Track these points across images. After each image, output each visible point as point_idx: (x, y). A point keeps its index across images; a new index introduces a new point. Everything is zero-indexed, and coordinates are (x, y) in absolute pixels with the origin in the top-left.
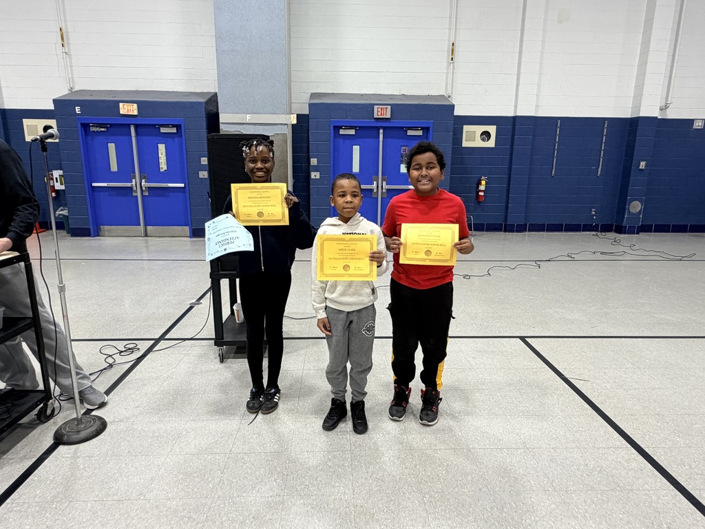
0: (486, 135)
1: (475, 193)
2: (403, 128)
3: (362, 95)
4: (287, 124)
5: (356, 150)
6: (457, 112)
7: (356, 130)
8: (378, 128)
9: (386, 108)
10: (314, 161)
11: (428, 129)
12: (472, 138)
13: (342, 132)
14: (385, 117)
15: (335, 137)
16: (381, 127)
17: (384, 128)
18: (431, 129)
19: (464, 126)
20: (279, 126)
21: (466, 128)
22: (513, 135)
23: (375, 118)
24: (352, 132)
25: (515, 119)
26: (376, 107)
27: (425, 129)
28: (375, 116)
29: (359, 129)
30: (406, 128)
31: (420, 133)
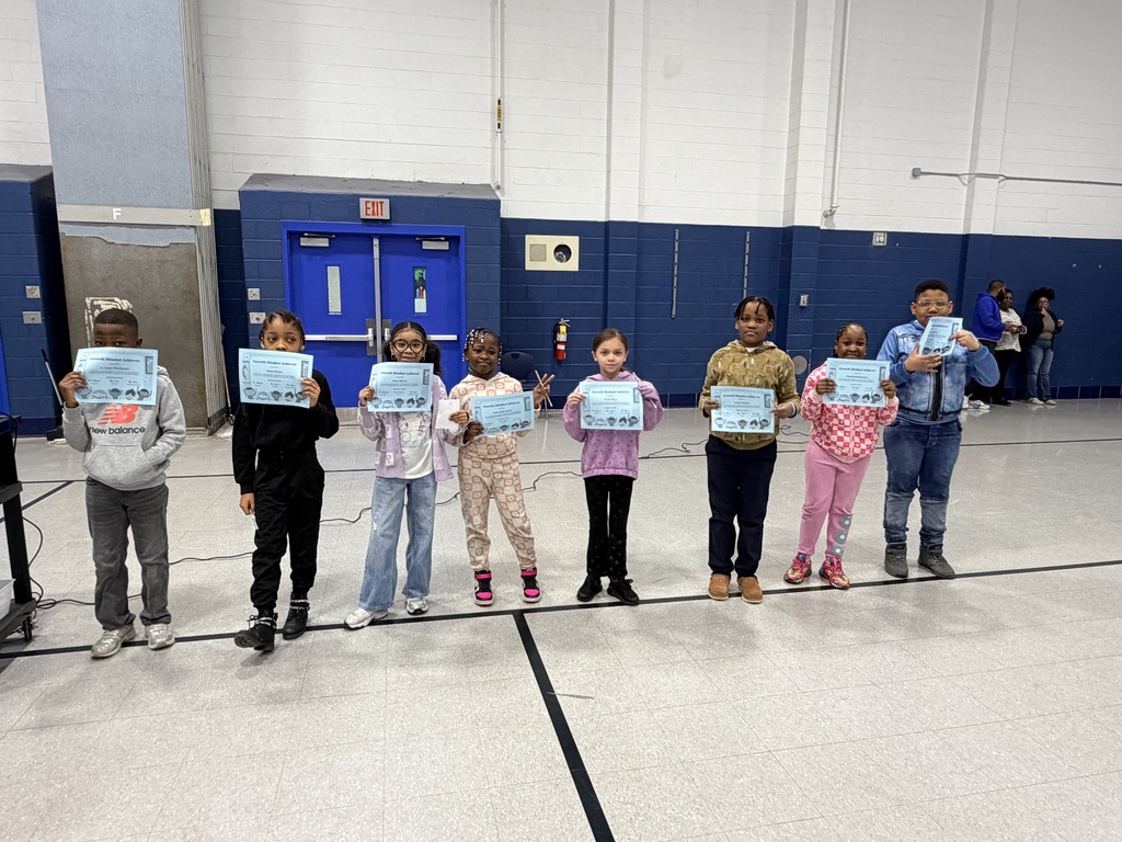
0: (563, 251)
1: (551, 345)
2: (414, 237)
3: (345, 180)
4: (194, 227)
5: (334, 275)
6: (506, 212)
7: (330, 239)
8: (370, 237)
9: (382, 203)
10: (254, 294)
11: (458, 238)
12: (541, 255)
13: (304, 242)
14: (380, 217)
15: (291, 251)
16: (376, 235)
17: (381, 237)
18: (462, 240)
19: (527, 236)
20: (179, 229)
21: (530, 240)
22: (607, 252)
23: (363, 220)
24: (324, 243)
25: (608, 227)
26: (362, 201)
27: (453, 240)
28: (363, 215)
29: (336, 238)
30: (419, 236)
31: (445, 246)
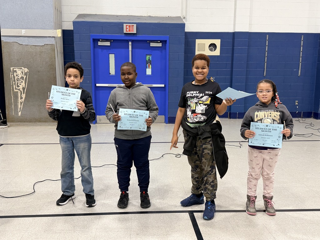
0: (213, 46)
2: (147, 41)
3: (117, 16)
4: (54, 37)
5: (112, 57)
6: (187, 29)
7: (111, 42)
8: (128, 41)
9: (133, 26)
11: (166, 41)
12: (203, 48)
13: (100, 43)
14: (132, 32)
15: (94, 47)
16: (130, 40)
17: (133, 41)
18: (168, 42)
20: (48, 38)
21: (198, 41)
22: (233, 46)
23: (125, 34)
24: (108, 44)
25: (234, 34)
26: (125, 25)
27: (164, 42)
28: (125, 32)
29: (114, 42)
30: (149, 41)
31: (160, 45)
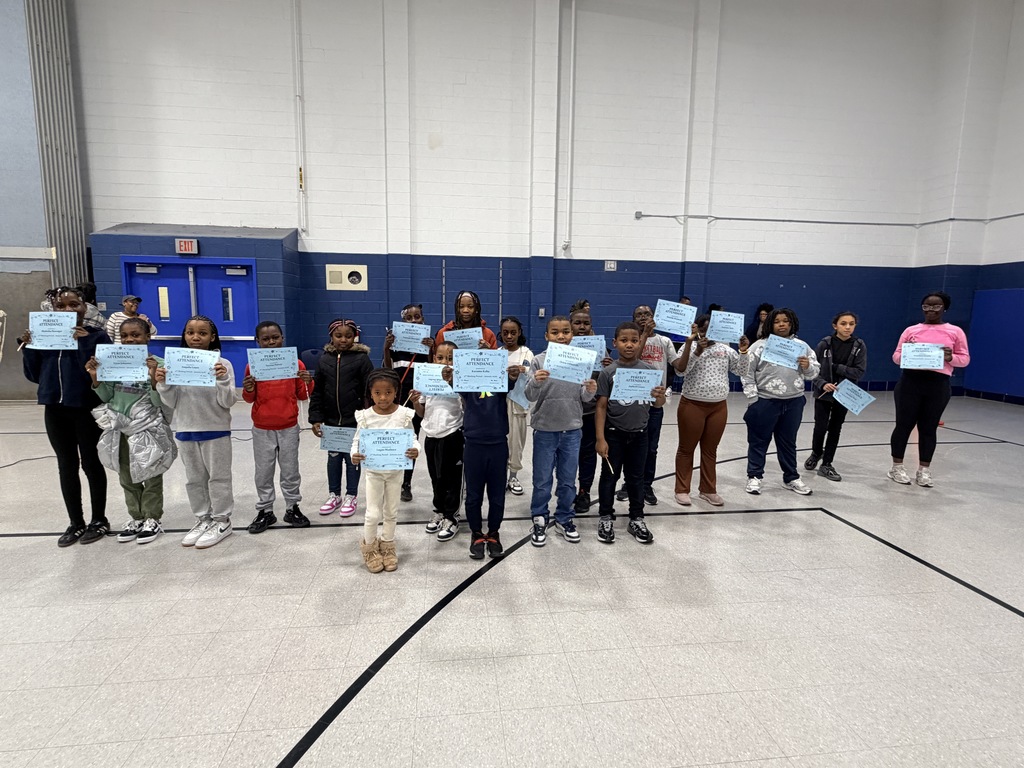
0: (354, 276)
2: (218, 266)
4: (49, 260)
5: (163, 292)
7: (159, 269)
8: (186, 266)
9: (192, 242)
11: (251, 267)
12: (338, 279)
13: (139, 270)
14: (190, 252)
15: (130, 276)
16: (191, 265)
17: (196, 267)
18: (255, 268)
19: (327, 266)
20: (37, 261)
21: (329, 268)
22: (388, 276)
23: (180, 254)
24: (154, 270)
25: (389, 259)
26: (177, 241)
27: (248, 268)
28: (178, 251)
29: (163, 267)
30: (224, 266)
31: (243, 272)
